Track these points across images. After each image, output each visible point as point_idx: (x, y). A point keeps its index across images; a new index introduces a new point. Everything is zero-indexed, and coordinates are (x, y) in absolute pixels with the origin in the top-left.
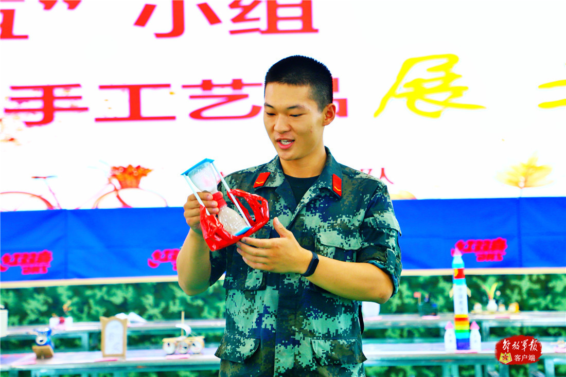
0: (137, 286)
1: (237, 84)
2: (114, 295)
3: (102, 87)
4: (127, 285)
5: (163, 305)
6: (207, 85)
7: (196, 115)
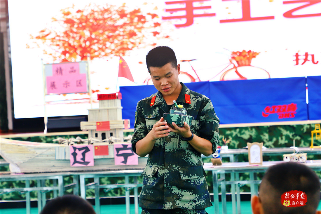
0: (257, 128)
2: (244, 133)
4: (252, 128)
5: (274, 139)
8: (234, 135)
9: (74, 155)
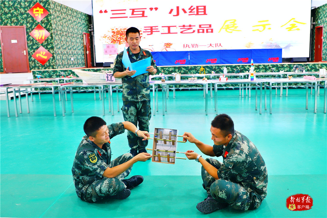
0: (174, 67)
1: (190, 26)
2: (170, 69)
3: (162, 27)
4: (172, 67)
5: (180, 71)
6: (184, 26)
7: (182, 32)
8: (167, 69)
9: (107, 77)
